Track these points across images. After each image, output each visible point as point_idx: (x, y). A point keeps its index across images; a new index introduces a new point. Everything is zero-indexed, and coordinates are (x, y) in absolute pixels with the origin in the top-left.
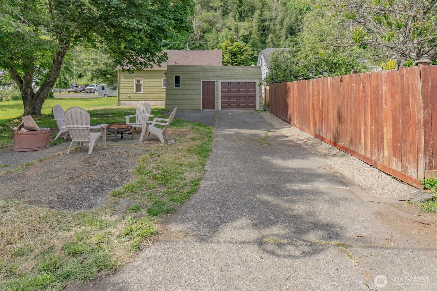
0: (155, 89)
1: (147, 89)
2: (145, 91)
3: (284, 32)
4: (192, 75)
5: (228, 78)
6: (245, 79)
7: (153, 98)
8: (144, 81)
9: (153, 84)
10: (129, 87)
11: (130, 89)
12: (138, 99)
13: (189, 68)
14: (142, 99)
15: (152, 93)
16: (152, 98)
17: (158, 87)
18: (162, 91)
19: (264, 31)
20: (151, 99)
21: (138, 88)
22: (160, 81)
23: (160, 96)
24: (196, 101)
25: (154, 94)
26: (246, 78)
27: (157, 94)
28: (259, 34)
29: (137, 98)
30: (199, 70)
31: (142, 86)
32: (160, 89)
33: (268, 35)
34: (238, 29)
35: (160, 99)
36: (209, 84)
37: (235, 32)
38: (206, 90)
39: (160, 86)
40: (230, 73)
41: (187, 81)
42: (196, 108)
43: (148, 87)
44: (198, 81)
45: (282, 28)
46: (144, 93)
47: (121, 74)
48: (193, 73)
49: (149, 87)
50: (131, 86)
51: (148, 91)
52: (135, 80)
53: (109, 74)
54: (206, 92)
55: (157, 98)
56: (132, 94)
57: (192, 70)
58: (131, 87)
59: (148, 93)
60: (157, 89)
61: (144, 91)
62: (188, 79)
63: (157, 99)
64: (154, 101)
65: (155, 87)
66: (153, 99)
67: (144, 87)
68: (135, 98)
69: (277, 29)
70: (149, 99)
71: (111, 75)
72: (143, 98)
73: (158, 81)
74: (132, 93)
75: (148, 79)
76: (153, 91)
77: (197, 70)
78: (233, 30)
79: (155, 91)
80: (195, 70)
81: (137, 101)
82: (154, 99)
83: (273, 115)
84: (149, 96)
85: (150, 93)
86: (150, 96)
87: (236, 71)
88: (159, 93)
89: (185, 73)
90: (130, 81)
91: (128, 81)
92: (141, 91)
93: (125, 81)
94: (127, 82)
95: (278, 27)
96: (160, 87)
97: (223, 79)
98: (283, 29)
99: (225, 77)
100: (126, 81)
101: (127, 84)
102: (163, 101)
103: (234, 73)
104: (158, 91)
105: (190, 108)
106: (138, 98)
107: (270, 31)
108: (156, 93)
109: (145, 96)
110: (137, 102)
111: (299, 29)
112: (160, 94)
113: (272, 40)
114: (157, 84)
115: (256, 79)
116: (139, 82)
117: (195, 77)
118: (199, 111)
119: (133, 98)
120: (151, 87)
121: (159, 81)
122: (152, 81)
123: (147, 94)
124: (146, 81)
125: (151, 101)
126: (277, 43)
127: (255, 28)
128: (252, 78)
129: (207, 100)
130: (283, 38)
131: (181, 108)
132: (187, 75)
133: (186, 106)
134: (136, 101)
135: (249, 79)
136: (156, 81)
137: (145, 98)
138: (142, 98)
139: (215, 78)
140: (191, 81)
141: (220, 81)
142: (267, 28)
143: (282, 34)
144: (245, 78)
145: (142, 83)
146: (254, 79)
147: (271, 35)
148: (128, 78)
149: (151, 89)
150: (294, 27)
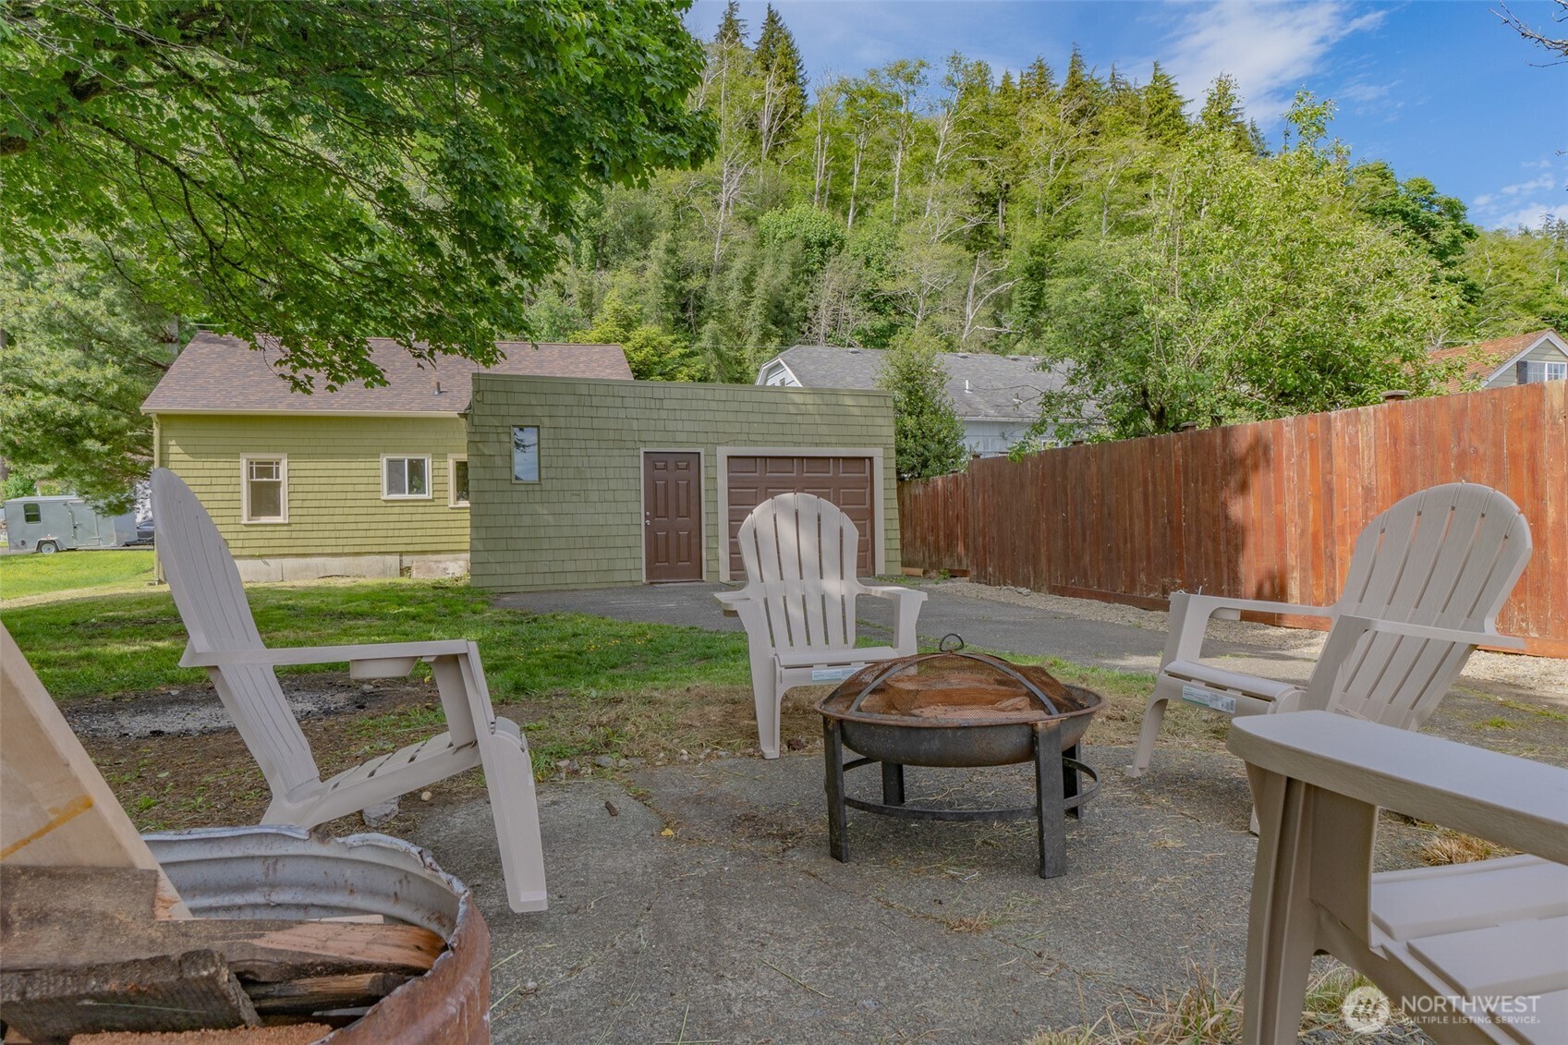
0: (349, 503)
1: (306, 504)
2: (300, 512)
3: (758, 317)
4: (596, 423)
5: (760, 438)
6: (828, 444)
7: (341, 542)
8: (294, 466)
9: (339, 480)
10: (219, 496)
11: (222, 504)
12: (264, 551)
13: (584, 390)
14: (286, 551)
15: (336, 519)
16: (333, 542)
17: (363, 495)
18: (382, 510)
19: (684, 308)
20: (329, 550)
21: (264, 498)
22: (374, 465)
23: (371, 533)
24: (619, 542)
25: (346, 527)
26: (833, 440)
27: (360, 526)
28: (668, 319)
29: (261, 543)
30: (628, 402)
31: (283, 491)
32: (373, 503)
33: (700, 324)
34: (590, 295)
35: (376, 549)
36: (671, 466)
37: (583, 306)
38: (661, 493)
39: (371, 488)
40: (767, 418)
41: (573, 452)
42: (618, 577)
43: (310, 496)
44: (624, 452)
45: (748, 303)
46: (296, 519)
47: (167, 433)
48: (603, 412)
49: (319, 496)
50: (224, 489)
51: (312, 511)
52: (244, 464)
53: (97, 438)
54: (661, 503)
55: (359, 541)
56: (231, 528)
57: (596, 401)
58: (227, 496)
59: (316, 519)
60: (358, 503)
61: (294, 511)
62: (576, 444)
63: (357, 549)
64: (344, 559)
65: (349, 496)
66: (339, 550)
67: (294, 496)
68: (247, 543)
69: (732, 305)
70: (320, 550)
71: (104, 442)
72: (291, 542)
73: (362, 465)
74: (231, 520)
75: (311, 456)
76: (338, 511)
77: (618, 402)
78: (576, 297)
79: (347, 511)
80: (609, 401)
81: (260, 556)
82: (347, 550)
83: (1024, 590)
84: (320, 534)
85: (325, 519)
86: (326, 534)
87: (792, 409)
88: (370, 518)
89: (562, 411)
90: (220, 465)
91: (207, 465)
92: (277, 513)
93: (191, 465)
94: (207, 473)
95: (735, 297)
96: (375, 495)
97: (734, 442)
98: (753, 307)
99: (744, 437)
100: (199, 465)
101: (207, 481)
102: (388, 558)
103: (783, 419)
104: (364, 511)
105: (591, 578)
106: (266, 543)
107: (707, 310)
108: (352, 519)
109: (302, 534)
110: (259, 562)
111: (805, 310)
112: (374, 526)
113: (716, 341)
114: (355, 480)
115: (870, 445)
116: (265, 469)
117: (611, 435)
118: (634, 588)
119: (239, 544)
120: (330, 496)
121: (368, 465)
122: (331, 465)
123: (309, 527)
124: (303, 465)
125: (330, 559)
126: (732, 354)
127: (653, 297)
128: (856, 440)
129: (667, 536)
130: (753, 339)
131: (549, 580)
132: (574, 422)
133: (570, 566)
134: (252, 557)
135: (845, 445)
136: (354, 465)
137: (299, 542)
138: (285, 542)
139: (702, 438)
140: (590, 452)
141: (723, 452)
142: (692, 302)
143: (748, 324)
144: (827, 439)
145: (283, 477)
146: (865, 445)
147: (711, 326)
148: (208, 454)
149: (329, 503)
150: (787, 302)
